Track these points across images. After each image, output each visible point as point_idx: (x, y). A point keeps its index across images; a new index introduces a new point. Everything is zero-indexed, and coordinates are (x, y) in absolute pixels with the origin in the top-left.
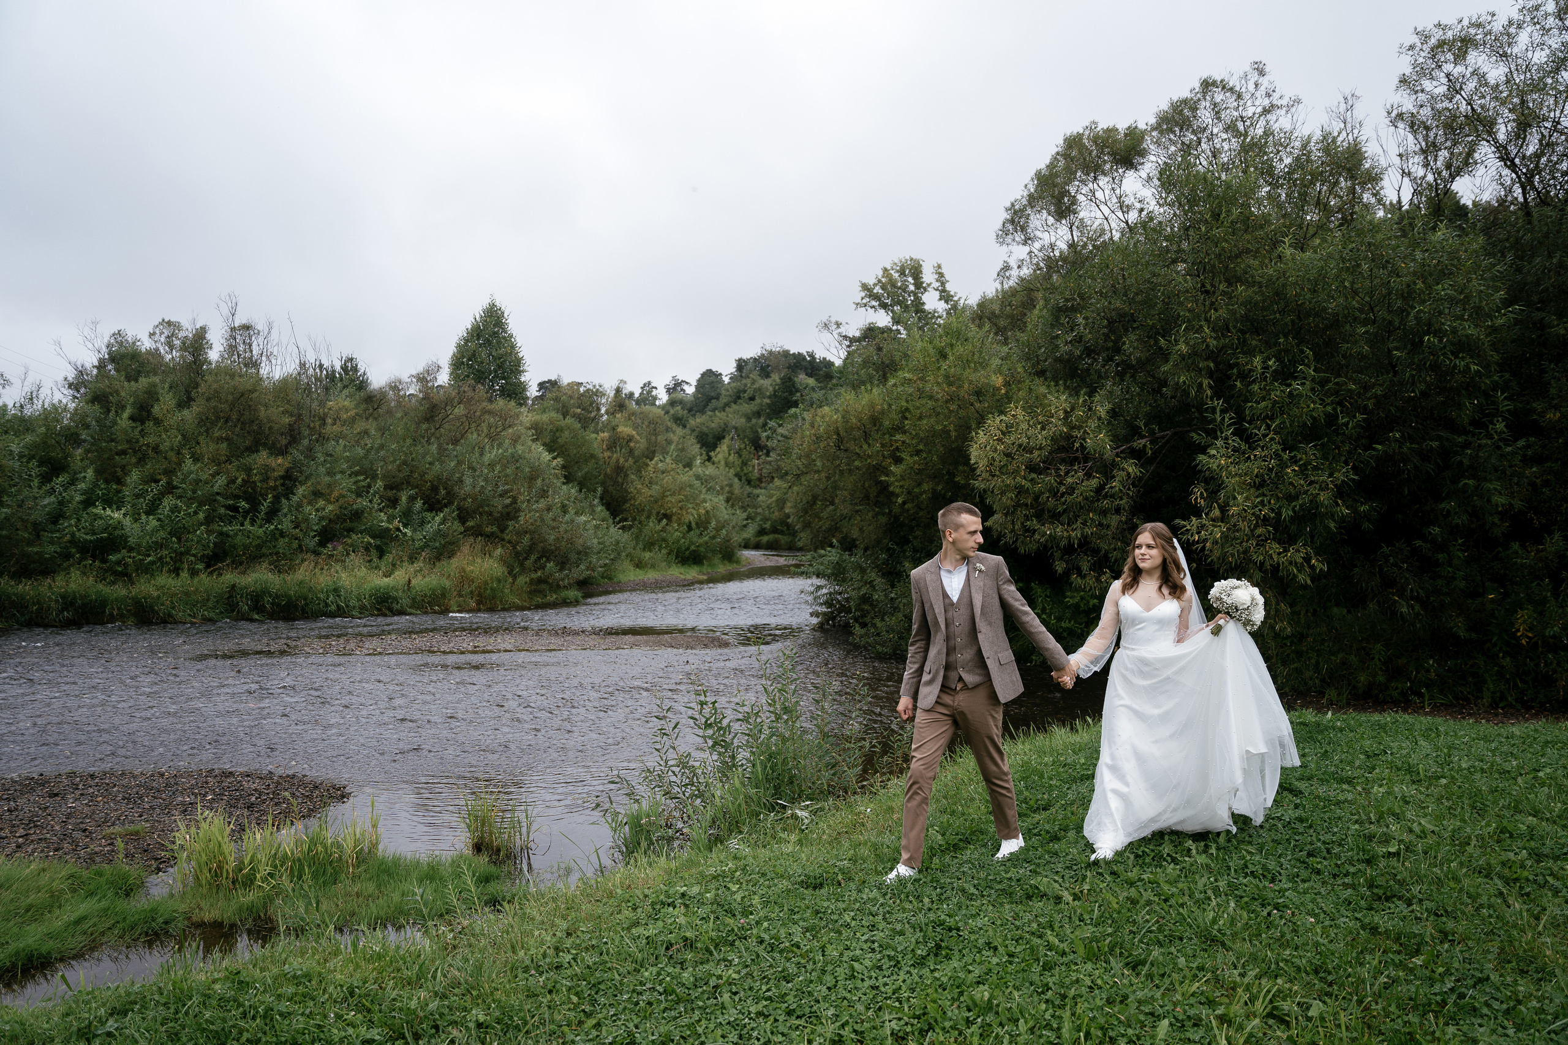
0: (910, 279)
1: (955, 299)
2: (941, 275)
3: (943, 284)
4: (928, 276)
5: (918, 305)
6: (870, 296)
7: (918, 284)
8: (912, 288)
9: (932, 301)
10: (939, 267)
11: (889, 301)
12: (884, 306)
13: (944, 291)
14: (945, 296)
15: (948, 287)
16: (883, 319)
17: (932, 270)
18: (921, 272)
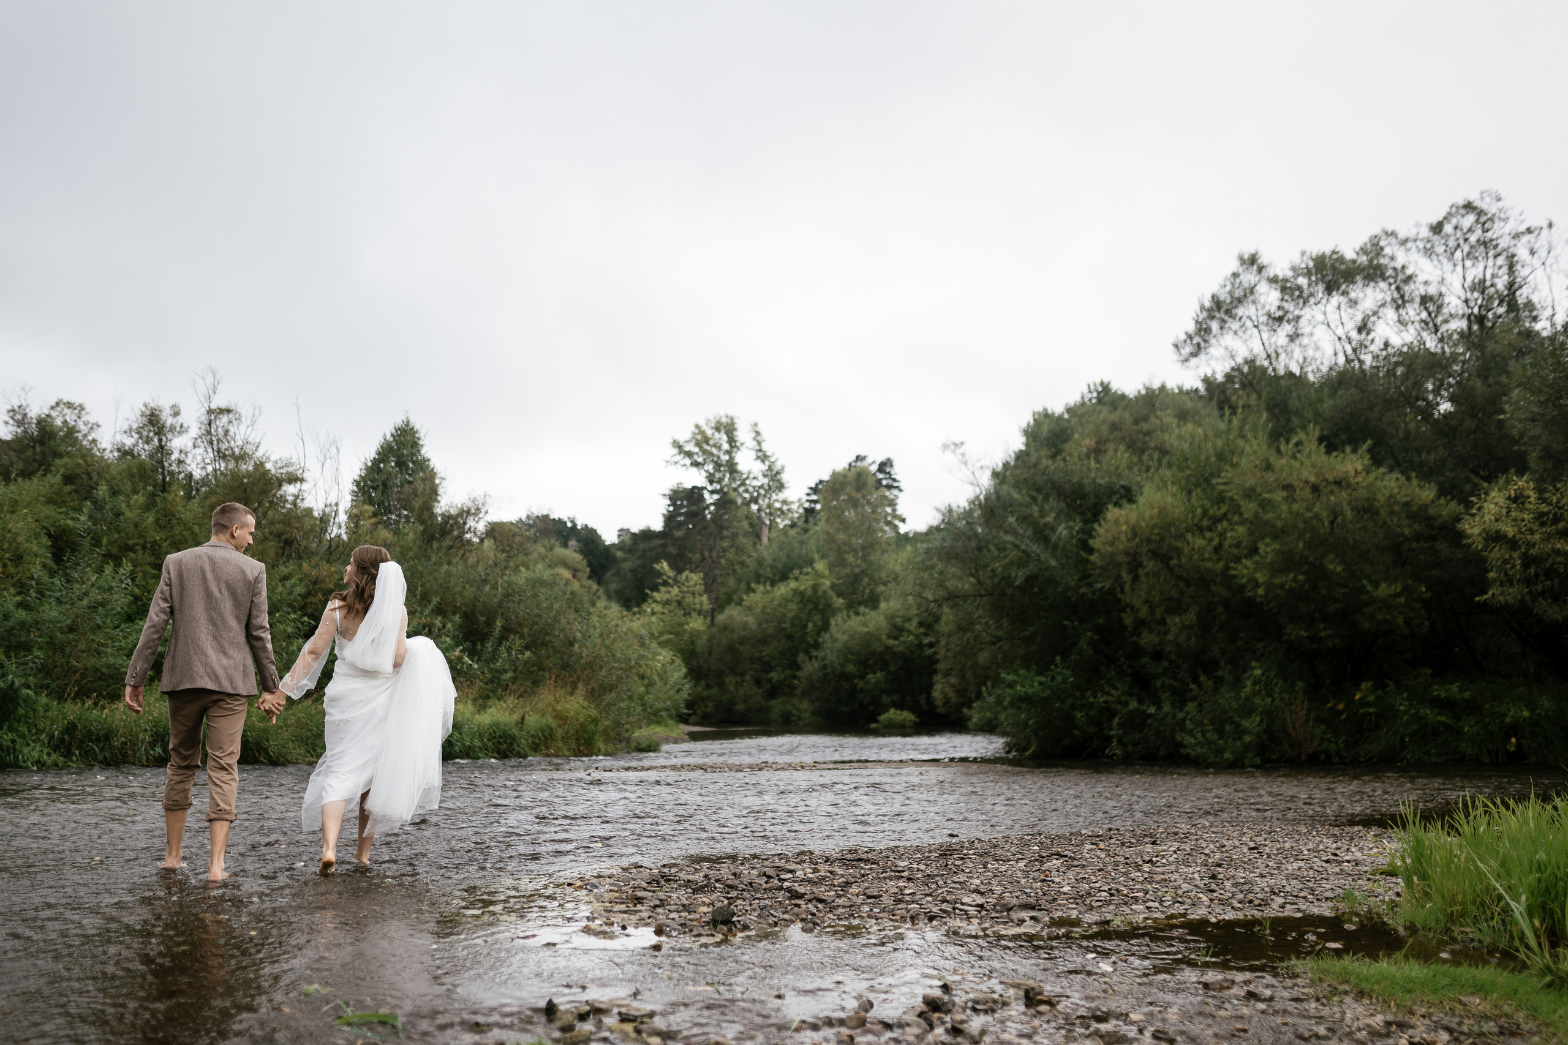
0: (725, 438)
1: (772, 459)
2: (758, 433)
3: (759, 443)
4: (743, 435)
5: (732, 467)
6: (680, 453)
7: (732, 440)
8: (726, 446)
9: (746, 461)
10: (756, 425)
11: (700, 460)
12: (696, 464)
13: (760, 450)
14: (763, 457)
15: (764, 447)
16: (695, 478)
17: (750, 428)
18: (735, 429)
